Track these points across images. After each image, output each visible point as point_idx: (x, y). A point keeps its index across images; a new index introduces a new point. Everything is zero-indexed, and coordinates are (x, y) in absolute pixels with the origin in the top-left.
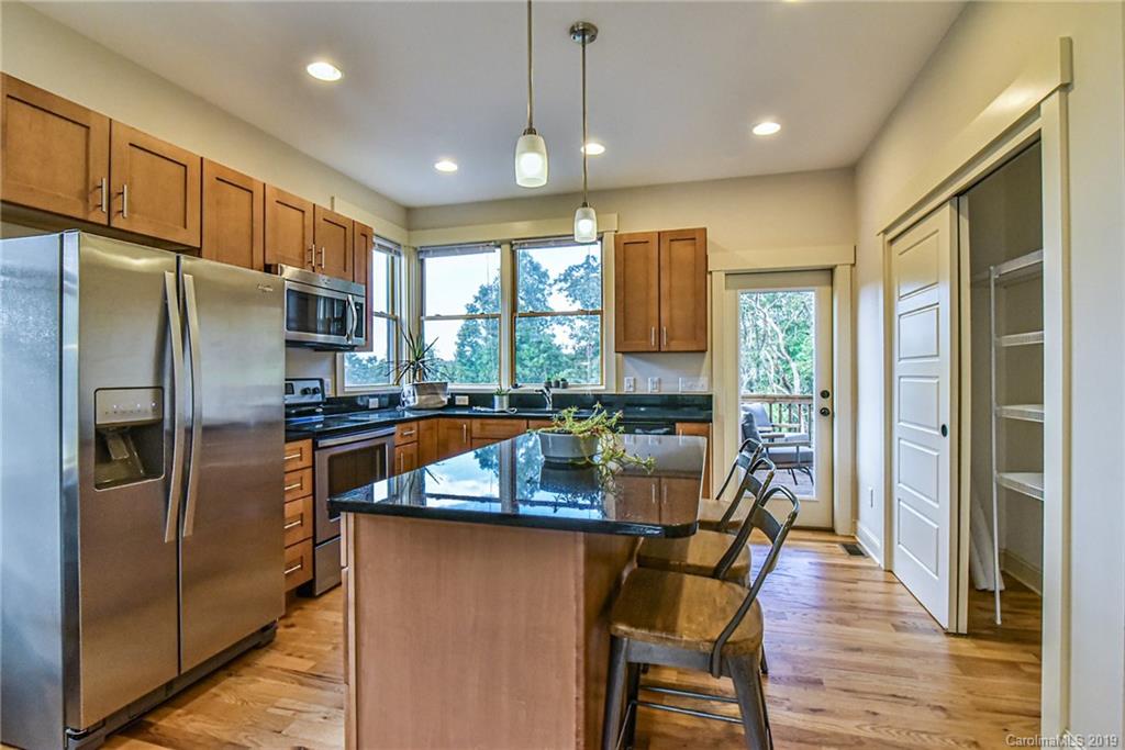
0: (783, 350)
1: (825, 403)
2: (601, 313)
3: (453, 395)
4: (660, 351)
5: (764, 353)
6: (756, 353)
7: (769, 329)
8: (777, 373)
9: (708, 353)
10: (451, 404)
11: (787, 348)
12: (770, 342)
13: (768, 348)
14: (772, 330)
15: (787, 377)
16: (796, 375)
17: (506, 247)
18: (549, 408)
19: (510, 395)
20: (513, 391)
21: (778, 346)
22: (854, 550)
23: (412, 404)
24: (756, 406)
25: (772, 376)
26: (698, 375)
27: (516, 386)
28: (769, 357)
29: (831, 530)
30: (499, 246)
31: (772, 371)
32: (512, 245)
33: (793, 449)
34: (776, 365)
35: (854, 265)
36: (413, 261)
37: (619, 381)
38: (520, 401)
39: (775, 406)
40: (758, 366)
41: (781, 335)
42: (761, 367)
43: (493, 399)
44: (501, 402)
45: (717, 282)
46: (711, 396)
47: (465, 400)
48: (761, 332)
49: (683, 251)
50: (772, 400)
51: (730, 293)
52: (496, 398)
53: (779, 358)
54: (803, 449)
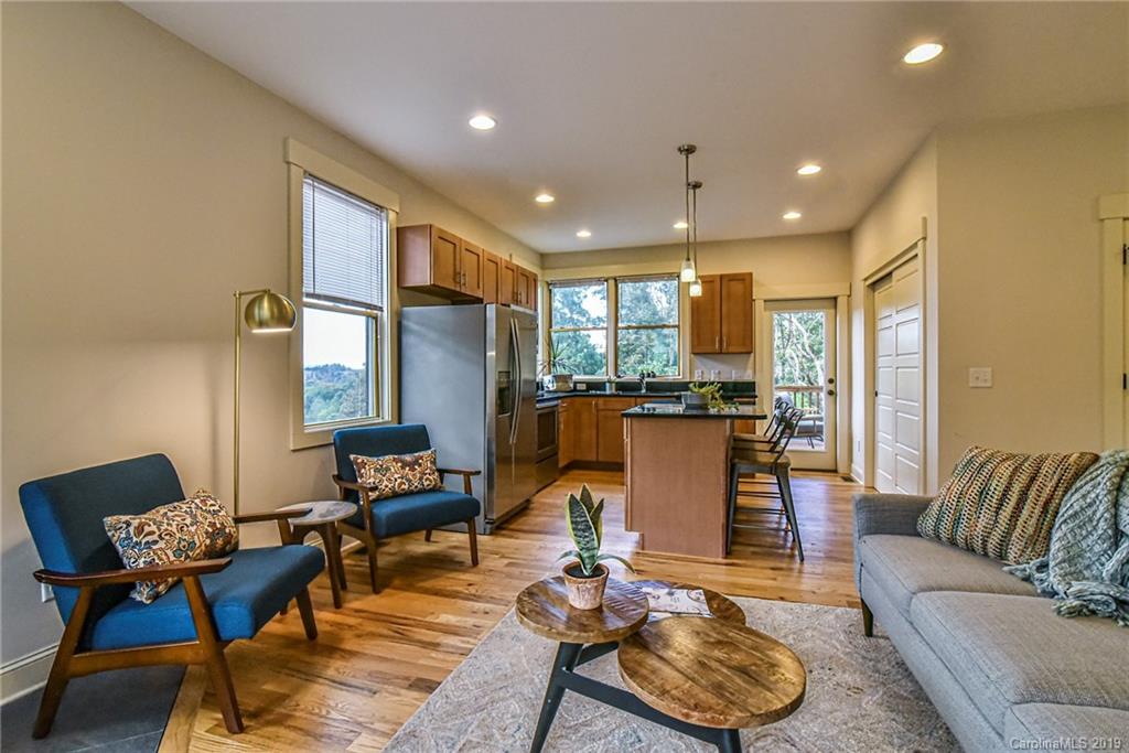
0: (808, 349)
1: (831, 387)
2: (678, 327)
3: (575, 383)
4: (721, 353)
5: (789, 351)
6: (782, 351)
7: (794, 328)
8: (802, 370)
9: (752, 355)
10: (575, 389)
11: (811, 347)
12: (795, 341)
13: (794, 347)
14: (798, 330)
15: (812, 375)
16: (820, 372)
17: (612, 282)
18: (644, 391)
19: (617, 383)
20: (618, 380)
21: (803, 345)
22: (848, 479)
23: (551, 389)
24: (783, 394)
25: (797, 374)
26: (745, 369)
27: (619, 377)
28: (794, 356)
29: (835, 471)
30: (606, 281)
31: (797, 369)
32: (616, 280)
33: (811, 423)
34: (801, 363)
35: (849, 296)
36: (546, 289)
37: (691, 373)
38: (622, 387)
39: (799, 395)
40: (783, 364)
41: (806, 335)
42: (787, 364)
43: (605, 387)
44: (611, 389)
45: (759, 306)
46: (754, 383)
47: (584, 387)
48: (787, 331)
49: (738, 287)
50: (796, 390)
51: (768, 313)
52: (608, 385)
53: (804, 356)
54: (818, 423)
